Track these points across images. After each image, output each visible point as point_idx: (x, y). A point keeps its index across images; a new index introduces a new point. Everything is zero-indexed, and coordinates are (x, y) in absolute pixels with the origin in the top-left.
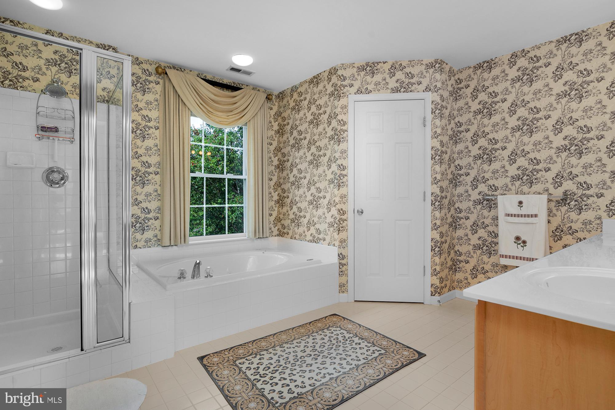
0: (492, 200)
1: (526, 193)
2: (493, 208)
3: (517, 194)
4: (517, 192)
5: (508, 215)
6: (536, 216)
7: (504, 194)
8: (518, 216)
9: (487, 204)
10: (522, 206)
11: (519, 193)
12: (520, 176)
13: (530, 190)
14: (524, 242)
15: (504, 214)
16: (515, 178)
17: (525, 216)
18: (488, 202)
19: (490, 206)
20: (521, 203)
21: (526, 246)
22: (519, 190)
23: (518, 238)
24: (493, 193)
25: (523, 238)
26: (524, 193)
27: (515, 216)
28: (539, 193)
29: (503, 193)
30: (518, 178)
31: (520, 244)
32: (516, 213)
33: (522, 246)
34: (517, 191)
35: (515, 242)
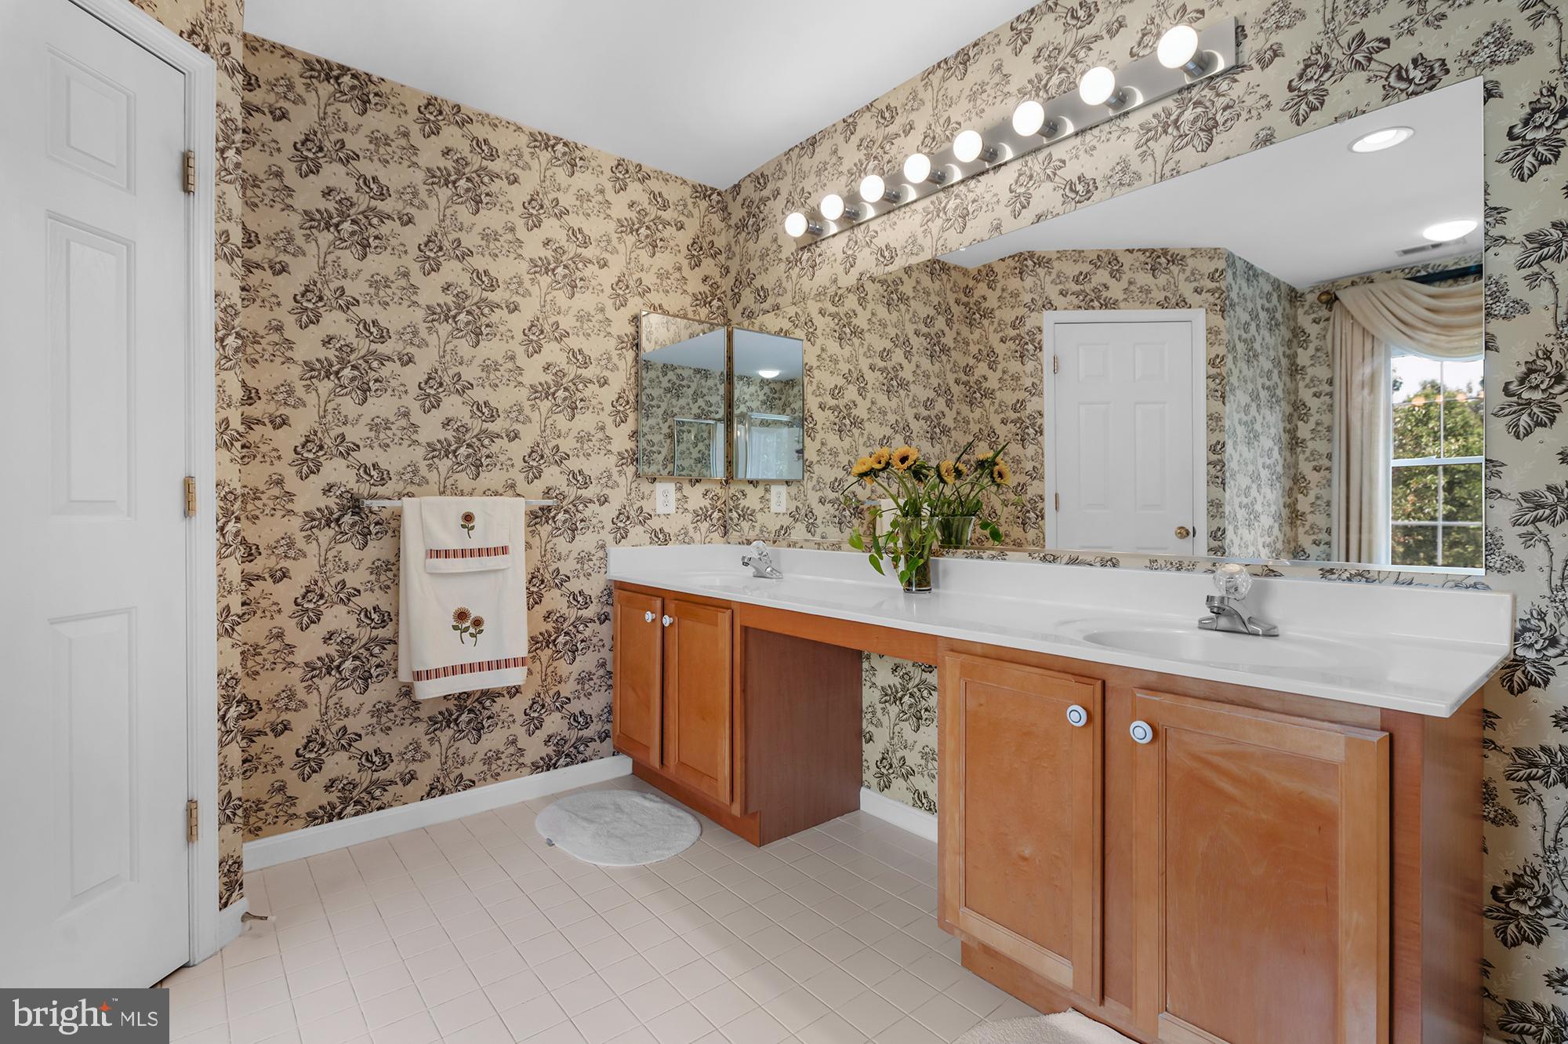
0: (371, 512)
1: (466, 492)
2: (373, 537)
3: (442, 493)
4: (442, 489)
5: (438, 554)
6: (505, 550)
7: (407, 494)
8: (463, 553)
9: (353, 525)
10: (472, 528)
11: (448, 492)
12: (450, 445)
13: (474, 484)
14: (478, 623)
15: (422, 554)
16: (438, 451)
17: (480, 552)
18: (357, 518)
19: (366, 530)
20: (468, 517)
21: (481, 632)
22: (449, 482)
23: (462, 615)
24: (374, 490)
25: (474, 614)
26: (462, 491)
27: (455, 554)
28: (496, 494)
29: (405, 492)
30: (445, 450)
31: (466, 630)
32: (458, 547)
33: (472, 635)
34: (442, 485)
35: (455, 628)
